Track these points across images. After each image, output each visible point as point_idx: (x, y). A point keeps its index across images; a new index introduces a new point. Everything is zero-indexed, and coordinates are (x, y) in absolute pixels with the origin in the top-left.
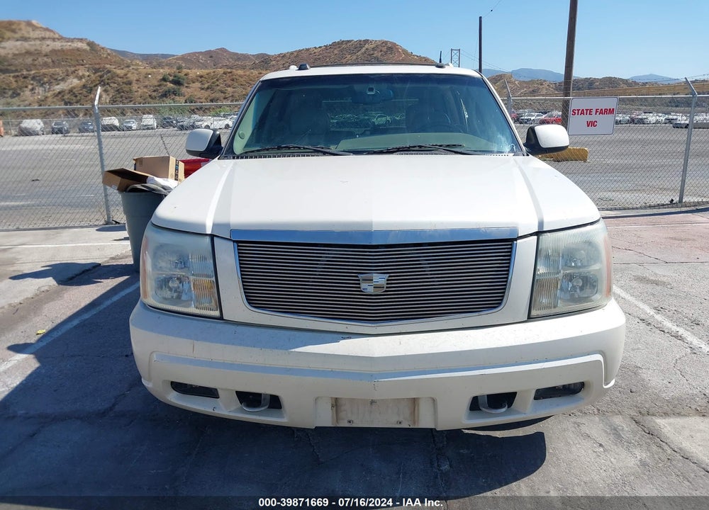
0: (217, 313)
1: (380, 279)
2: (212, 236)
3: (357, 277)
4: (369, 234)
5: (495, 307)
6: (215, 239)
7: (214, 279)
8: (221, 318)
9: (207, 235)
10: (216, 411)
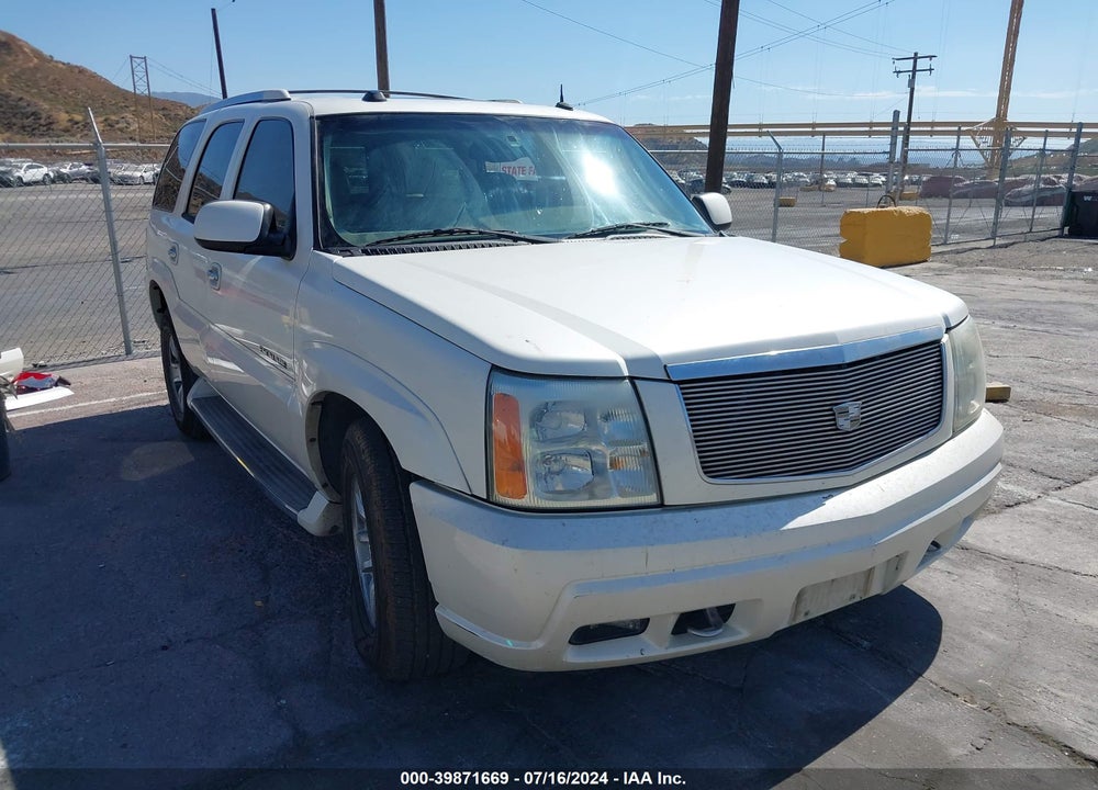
0: (652, 498)
1: (854, 409)
2: (632, 379)
3: (831, 410)
4: (839, 351)
5: (936, 425)
6: (637, 382)
7: (645, 446)
8: (661, 505)
9: (624, 378)
10: (646, 654)
